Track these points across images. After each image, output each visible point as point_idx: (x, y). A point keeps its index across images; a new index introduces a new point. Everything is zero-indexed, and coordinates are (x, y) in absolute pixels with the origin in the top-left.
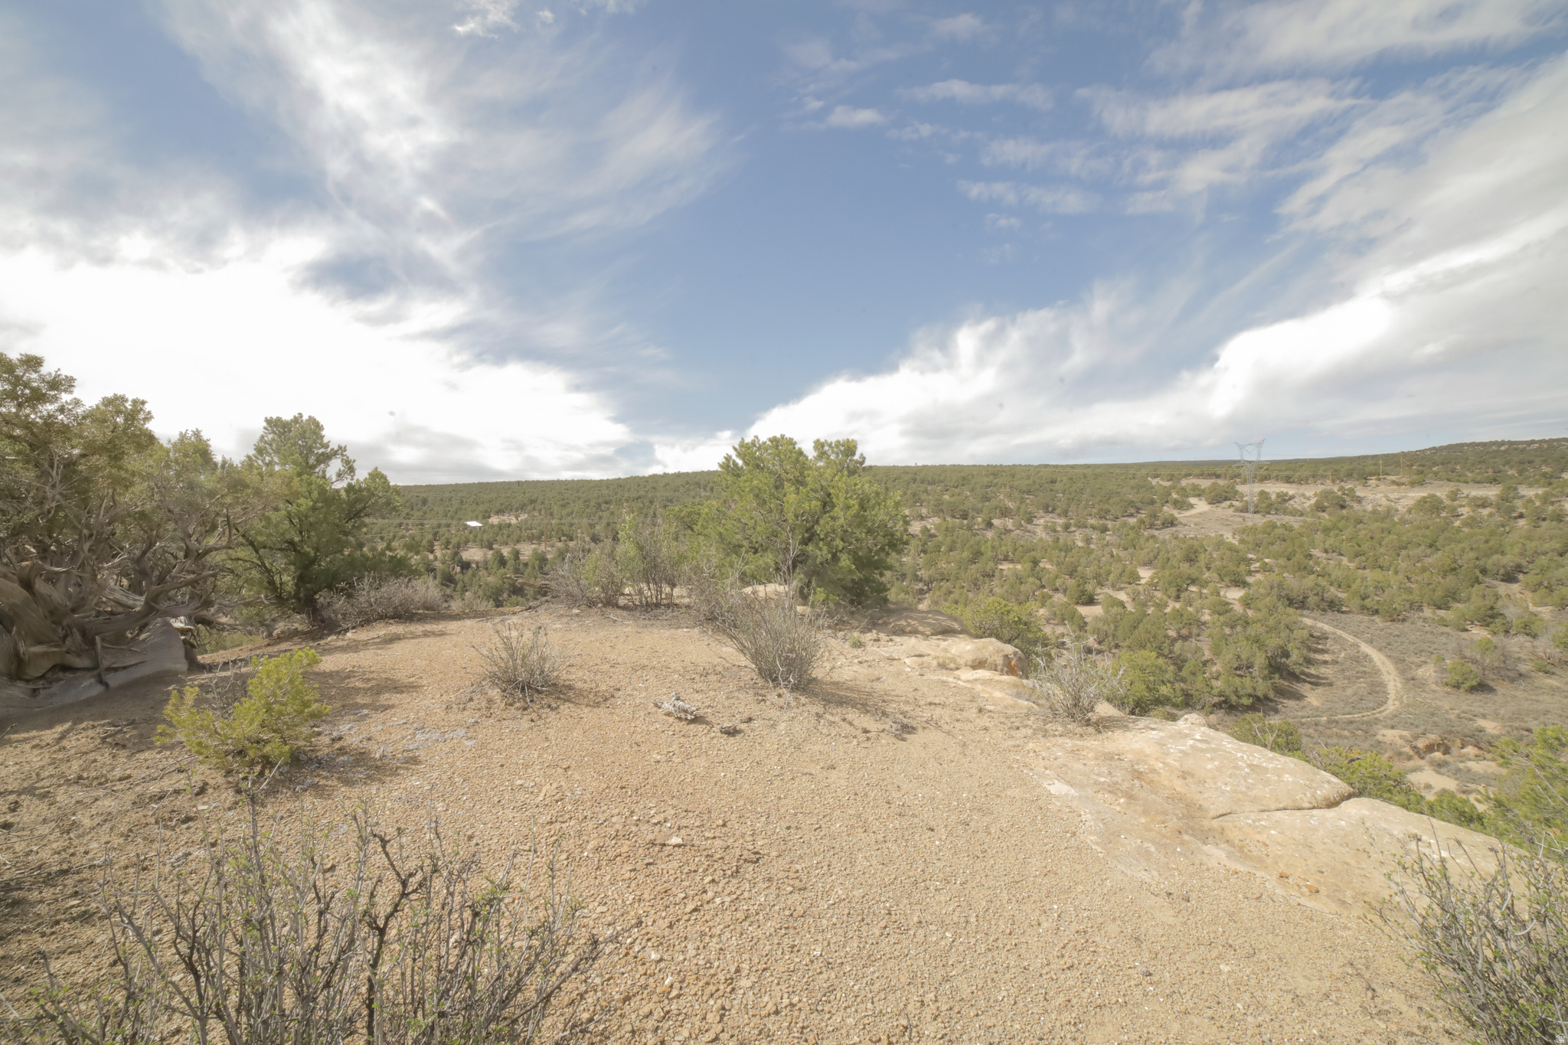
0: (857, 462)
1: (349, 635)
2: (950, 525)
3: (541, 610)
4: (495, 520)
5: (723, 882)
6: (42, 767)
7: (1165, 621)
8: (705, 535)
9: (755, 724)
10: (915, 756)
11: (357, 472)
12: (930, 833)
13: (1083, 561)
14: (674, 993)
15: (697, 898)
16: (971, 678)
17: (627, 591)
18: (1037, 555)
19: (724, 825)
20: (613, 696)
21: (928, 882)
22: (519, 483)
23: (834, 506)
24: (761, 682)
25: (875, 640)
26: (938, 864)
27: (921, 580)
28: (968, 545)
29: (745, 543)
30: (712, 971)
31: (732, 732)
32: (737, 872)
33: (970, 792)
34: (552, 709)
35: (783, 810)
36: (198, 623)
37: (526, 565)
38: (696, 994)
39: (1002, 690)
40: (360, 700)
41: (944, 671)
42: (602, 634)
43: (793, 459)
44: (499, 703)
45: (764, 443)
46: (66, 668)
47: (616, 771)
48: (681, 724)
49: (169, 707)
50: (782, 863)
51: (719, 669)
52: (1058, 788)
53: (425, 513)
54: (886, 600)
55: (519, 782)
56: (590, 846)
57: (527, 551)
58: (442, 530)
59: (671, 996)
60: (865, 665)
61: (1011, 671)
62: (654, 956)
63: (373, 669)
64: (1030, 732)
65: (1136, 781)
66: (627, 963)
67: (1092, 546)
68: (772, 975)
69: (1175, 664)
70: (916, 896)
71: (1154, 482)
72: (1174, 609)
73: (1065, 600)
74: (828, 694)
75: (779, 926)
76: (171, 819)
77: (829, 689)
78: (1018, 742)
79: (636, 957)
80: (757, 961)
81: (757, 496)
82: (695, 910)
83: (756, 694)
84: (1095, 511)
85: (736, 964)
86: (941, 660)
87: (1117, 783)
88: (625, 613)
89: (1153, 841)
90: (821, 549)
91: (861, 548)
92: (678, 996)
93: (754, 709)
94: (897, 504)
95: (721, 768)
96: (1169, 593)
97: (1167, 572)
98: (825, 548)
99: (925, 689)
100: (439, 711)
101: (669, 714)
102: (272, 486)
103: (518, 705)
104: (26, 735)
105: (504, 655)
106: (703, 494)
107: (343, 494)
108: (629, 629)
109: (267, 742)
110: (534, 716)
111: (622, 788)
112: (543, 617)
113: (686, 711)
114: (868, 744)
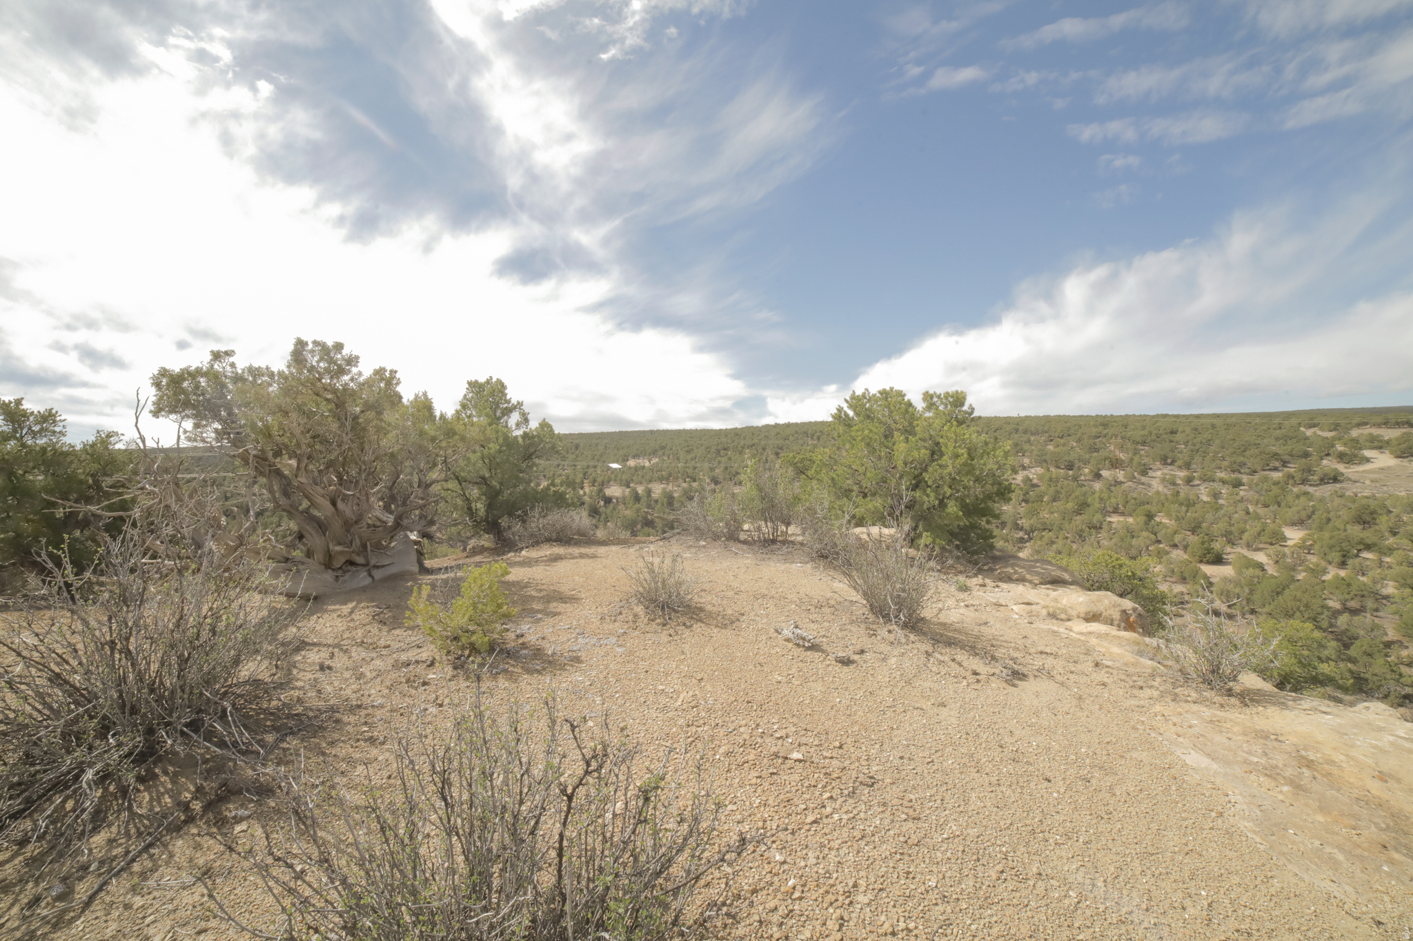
0: (966, 412)
1: (523, 553)
2: (1054, 476)
3: (673, 541)
4: (632, 463)
5: (840, 800)
6: (343, 631)
7: (1324, 589)
8: (818, 480)
9: (867, 656)
10: (1027, 703)
11: (531, 423)
12: (1046, 783)
13: (1209, 517)
14: (797, 895)
15: (816, 811)
16: (1085, 631)
17: (746, 527)
18: (1153, 509)
19: (841, 747)
20: (738, 620)
21: (1046, 834)
22: (652, 432)
23: (942, 455)
24: (872, 617)
25: (981, 585)
26: (1057, 817)
27: (1022, 529)
28: (1073, 496)
29: (855, 488)
30: (831, 881)
31: (846, 662)
32: (854, 793)
33: (1089, 747)
34: (687, 627)
35: (895, 741)
36: (423, 537)
37: (656, 501)
38: (816, 900)
39: (1120, 645)
40: (536, 606)
41: (1054, 621)
42: (725, 564)
43: (903, 410)
44: (643, 619)
45: (875, 395)
46: (351, 563)
47: (743, 687)
48: (799, 650)
49: (413, 599)
50: (896, 790)
51: (832, 602)
52: (1194, 759)
53: (577, 456)
54: (992, 547)
55: (661, 687)
56: (722, 750)
57: (658, 489)
58: (591, 470)
59: (794, 897)
60: (971, 608)
61: (1129, 627)
62: (778, 858)
63: (543, 582)
64: (1156, 694)
65: (1304, 770)
66: (754, 859)
67: (1221, 501)
68: (888, 897)
69: (1338, 640)
70: (1034, 846)
71: (1309, 433)
72: (1337, 577)
73: (1186, 557)
74: (937, 634)
75: (894, 850)
76: (414, 681)
77: (937, 629)
78: (1142, 702)
79: (762, 856)
80: (873, 880)
81: (868, 444)
82: (815, 822)
83: (867, 628)
84: (1225, 463)
85: (853, 879)
86: (1051, 610)
87: (1277, 767)
88: (745, 547)
89: (1340, 848)
90: (928, 496)
91: (968, 496)
92: (801, 898)
93: (866, 642)
94: (1006, 454)
95: (836, 694)
96: (1330, 558)
97: (1327, 535)
98: (932, 495)
99: (1036, 638)
100: (595, 621)
101: (788, 640)
102: (473, 433)
103: (658, 621)
104: (333, 607)
105: (648, 576)
106: (810, 442)
107: (520, 440)
108: (749, 561)
109: (473, 633)
110: (672, 632)
111: (748, 702)
112: (675, 547)
113: (804, 639)
114: (978, 686)
